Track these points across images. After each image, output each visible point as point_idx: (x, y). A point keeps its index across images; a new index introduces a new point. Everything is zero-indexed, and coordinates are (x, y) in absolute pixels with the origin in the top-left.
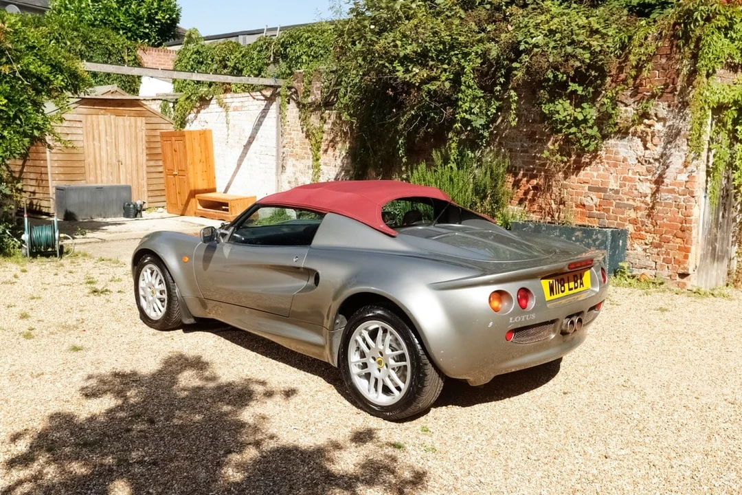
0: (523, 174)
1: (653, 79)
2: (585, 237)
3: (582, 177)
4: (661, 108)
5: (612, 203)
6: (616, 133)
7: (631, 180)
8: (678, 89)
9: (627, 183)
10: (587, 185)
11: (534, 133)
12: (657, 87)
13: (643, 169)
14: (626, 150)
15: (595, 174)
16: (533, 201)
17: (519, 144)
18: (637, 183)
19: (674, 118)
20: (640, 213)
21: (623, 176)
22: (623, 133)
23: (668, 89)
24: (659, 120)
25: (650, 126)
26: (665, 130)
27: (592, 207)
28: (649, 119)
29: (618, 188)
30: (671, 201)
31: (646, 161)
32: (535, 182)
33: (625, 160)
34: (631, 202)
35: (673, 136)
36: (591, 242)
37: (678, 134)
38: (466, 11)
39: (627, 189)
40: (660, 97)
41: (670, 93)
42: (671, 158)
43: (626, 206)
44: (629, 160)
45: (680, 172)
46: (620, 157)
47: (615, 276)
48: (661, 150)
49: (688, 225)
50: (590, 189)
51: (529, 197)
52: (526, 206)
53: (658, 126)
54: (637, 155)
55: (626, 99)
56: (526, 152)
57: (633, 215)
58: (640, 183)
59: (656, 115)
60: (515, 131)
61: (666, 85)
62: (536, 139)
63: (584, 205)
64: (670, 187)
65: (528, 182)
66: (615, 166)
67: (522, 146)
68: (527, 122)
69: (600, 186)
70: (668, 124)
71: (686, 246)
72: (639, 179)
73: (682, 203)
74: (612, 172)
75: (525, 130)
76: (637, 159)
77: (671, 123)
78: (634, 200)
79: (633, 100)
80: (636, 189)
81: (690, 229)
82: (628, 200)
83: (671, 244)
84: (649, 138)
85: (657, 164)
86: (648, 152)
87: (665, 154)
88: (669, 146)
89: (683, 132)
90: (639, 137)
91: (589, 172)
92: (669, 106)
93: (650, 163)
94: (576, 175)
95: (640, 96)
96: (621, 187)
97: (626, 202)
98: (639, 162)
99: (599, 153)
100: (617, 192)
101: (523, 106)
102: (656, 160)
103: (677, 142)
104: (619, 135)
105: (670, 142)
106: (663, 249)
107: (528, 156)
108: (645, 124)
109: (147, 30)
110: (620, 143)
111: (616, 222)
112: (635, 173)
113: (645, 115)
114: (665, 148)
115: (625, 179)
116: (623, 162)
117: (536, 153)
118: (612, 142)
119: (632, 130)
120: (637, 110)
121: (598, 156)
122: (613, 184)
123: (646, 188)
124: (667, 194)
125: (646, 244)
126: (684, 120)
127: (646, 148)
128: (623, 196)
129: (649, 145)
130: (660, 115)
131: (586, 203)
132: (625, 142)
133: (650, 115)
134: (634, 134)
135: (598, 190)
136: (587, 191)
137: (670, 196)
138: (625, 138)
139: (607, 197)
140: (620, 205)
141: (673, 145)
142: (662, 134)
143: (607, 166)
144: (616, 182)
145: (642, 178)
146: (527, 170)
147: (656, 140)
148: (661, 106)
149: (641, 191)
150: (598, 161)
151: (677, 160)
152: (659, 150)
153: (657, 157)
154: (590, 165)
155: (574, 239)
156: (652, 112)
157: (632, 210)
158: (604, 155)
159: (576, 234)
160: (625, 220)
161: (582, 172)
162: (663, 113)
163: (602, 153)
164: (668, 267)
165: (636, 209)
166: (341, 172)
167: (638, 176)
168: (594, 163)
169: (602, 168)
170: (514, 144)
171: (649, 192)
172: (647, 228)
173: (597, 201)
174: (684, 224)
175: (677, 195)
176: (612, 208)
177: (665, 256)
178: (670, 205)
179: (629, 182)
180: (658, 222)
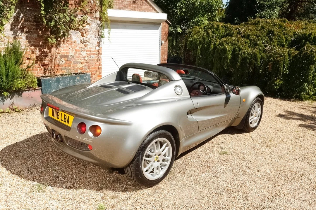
5: (71, 62)
7: (79, 51)
8: (94, 12)
9: (77, 52)
10: (59, 55)
13: (83, 45)
14: (76, 37)
15: (63, 49)
18: (81, 52)
19: (93, 24)
20: (83, 65)
21: (75, 49)
25: (83, 27)
27: (62, 65)
28: (84, 23)
30: (94, 58)
31: (84, 42)
33: (75, 42)
34: (79, 60)
36: (84, 80)
39: (77, 55)
43: (77, 62)
44: (77, 42)
45: (97, 46)
46: (73, 40)
48: (90, 37)
49: (101, 67)
53: (87, 27)
54: (80, 39)
57: (81, 66)
58: (82, 51)
64: (94, 52)
66: (71, 44)
69: (65, 55)
70: (91, 26)
71: (100, 75)
72: (82, 50)
73: (98, 58)
74: (70, 47)
76: (80, 41)
78: (81, 59)
80: (81, 55)
81: (101, 68)
83: (96, 75)
84: (84, 32)
85: (88, 43)
86: (84, 38)
88: (92, 35)
90: (80, 31)
92: (91, 19)
93: (86, 43)
96: (74, 54)
97: (77, 61)
98: (81, 42)
100: (73, 57)
103: (95, 34)
106: (93, 78)
111: (74, 70)
112: (79, 48)
115: (76, 50)
122: (71, 54)
123: (85, 53)
126: (97, 25)
127: (83, 36)
128: (76, 58)
129: (85, 35)
130: (88, 22)
131: (59, 64)
132: (74, 33)
134: (78, 30)
135: (65, 56)
136: (59, 58)
137: (94, 56)
139: (69, 60)
140: (75, 62)
142: (89, 30)
144: (72, 52)
145: (83, 49)
147: (87, 33)
148: (88, 18)
149: (83, 55)
151: (95, 41)
153: (88, 40)
156: (85, 20)
157: (80, 64)
159: (77, 78)
160: (77, 69)
165: (82, 63)
167: (81, 49)
169: (65, 46)
171: (86, 55)
172: (86, 70)
173: (64, 62)
174: (99, 66)
175: (96, 55)
176: (72, 64)
177: (94, 80)
178: (94, 60)
179: (78, 51)
180: (91, 67)
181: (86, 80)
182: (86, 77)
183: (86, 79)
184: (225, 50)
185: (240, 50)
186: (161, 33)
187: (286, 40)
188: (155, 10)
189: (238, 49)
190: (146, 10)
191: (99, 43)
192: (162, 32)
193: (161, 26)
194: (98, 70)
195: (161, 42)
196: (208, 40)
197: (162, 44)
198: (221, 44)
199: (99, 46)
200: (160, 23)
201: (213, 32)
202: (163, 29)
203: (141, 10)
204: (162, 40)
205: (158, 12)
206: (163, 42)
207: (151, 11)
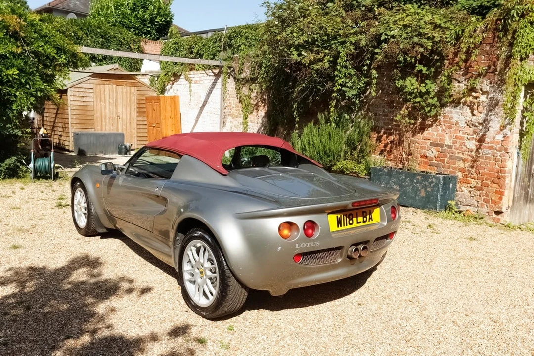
0: (384, 132)
1: (480, 62)
2: (423, 181)
3: (425, 135)
4: (484, 84)
5: (447, 155)
6: (451, 103)
7: (462, 138)
8: (498, 70)
9: (458, 141)
10: (429, 142)
11: (393, 102)
12: (482, 68)
13: (470, 130)
14: (458, 115)
15: (435, 133)
16: (390, 152)
17: (382, 109)
18: (465, 141)
19: (494, 92)
20: (467, 164)
21: (455, 135)
22: (457, 103)
23: (490, 70)
24: (483, 93)
25: (476, 98)
26: (488, 101)
27: (432, 158)
28: (476, 92)
29: (452, 144)
30: (490, 156)
31: (473, 125)
32: (392, 138)
33: (457, 123)
34: (461, 155)
35: (493, 105)
36: (427, 184)
37: (497, 104)
38: (346, 11)
39: (458, 145)
40: (484, 76)
41: (492, 73)
42: (491, 122)
43: (457, 158)
44: (460, 124)
45: (498, 133)
46: (454, 121)
47: (445, 210)
48: (484, 116)
49: (503, 174)
50: (431, 144)
51: (387, 149)
52: (385, 156)
53: (483, 98)
54: (466, 119)
55: (459, 77)
56: (386, 115)
57: (462, 164)
58: (468, 141)
59: (481, 90)
60: (379, 100)
61: (489, 67)
62: (394, 106)
63: (426, 157)
64: (490, 145)
65: (387, 138)
66: (450, 127)
67: (384, 111)
68: (388, 94)
69: (439, 142)
70: (489, 96)
71: (501, 190)
72: (467, 138)
73: (499, 157)
74: (447, 132)
75: (386, 99)
76: (466, 122)
77: (492, 96)
78: (463, 154)
79: (464, 78)
80: (465, 146)
81: (504, 178)
82: (459, 153)
83: (490, 188)
84: (475, 107)
85: (481, 127)
86: (474, 117)
87: (487, 119)
88: (490, 113)
89: (500, 103)
90: (468, 106)
91: (431, 131)
92: (491, 83)
93: (475, 126)
94: (422, 134)
95: (469, 75)
96: (453, 144)
97: (457, 155)
98: (468, 125)
99: (438, 117)
100: (450, 147)
101: (385, 82)
102: (480, 124)
103: (496, 110)
104: (454, 105)
105: (491, 111)
106: (484, 192)
107: (387, 119)
108: (473, 96)
109: (149, 29)
110: (454, 110)
111: (449, 170)
112: (464, 133)
113: (473, 90)
114: (487, 115)
115: (457, 138)
116: (456, 125)
117: (393, 117)
118: (448, 109)
119: (463, 100)
120: (467, 86)
121: (437, 120)
122: (448, 141)
123: (472, 145)
124: (488, 150)
125: (471, 188)
126: (502, 94)
127: (473, 115)
128: (455, 151)
129: (475, 112)
130: (484, 90)
131: (428, 155)
132: (458, 110)
133: (476, 89)
134: (465, 104)
135: (437, 145)
136: (429, 146)
137: (490, 152)
138: (458, 106)
139: (443, 151)
140: (453, 157)
141: (493, 113)
142: (485, 104)
143: (444, 127)
144: (450, 140)
145: (469, 137)
146: (386, 129)
147: (481, 109)
148: (485, 83)
149: (468, 147)
150: (438, 124)
151: (495, 123)
152: (482, 116)
153: (481, 121)
154: (432, 126)
155: (415, 181)
156: (478, 87)
157: (462, 161)
158: (442, 119)
159: (417, 178)
160: (455, 168)
161: (426, 132)
162: (486, 88)
163: (441, 118)
164: (487, 206)
165: (464, 160)
166: (261, 128)
167: (466, 136)
168: (434, 125)
169: (440, 129)
170: (378, 109)
171: (474, 148)
172: (472, 175)
173: (436, 153)
174: (500, 173)
175: (495, 151)
176: (446, 159)
177: (485, 197)
178: (490, 158)
179: (460, 140)
181: (432, 185)
194: (497, 181)
199: (504, 133)
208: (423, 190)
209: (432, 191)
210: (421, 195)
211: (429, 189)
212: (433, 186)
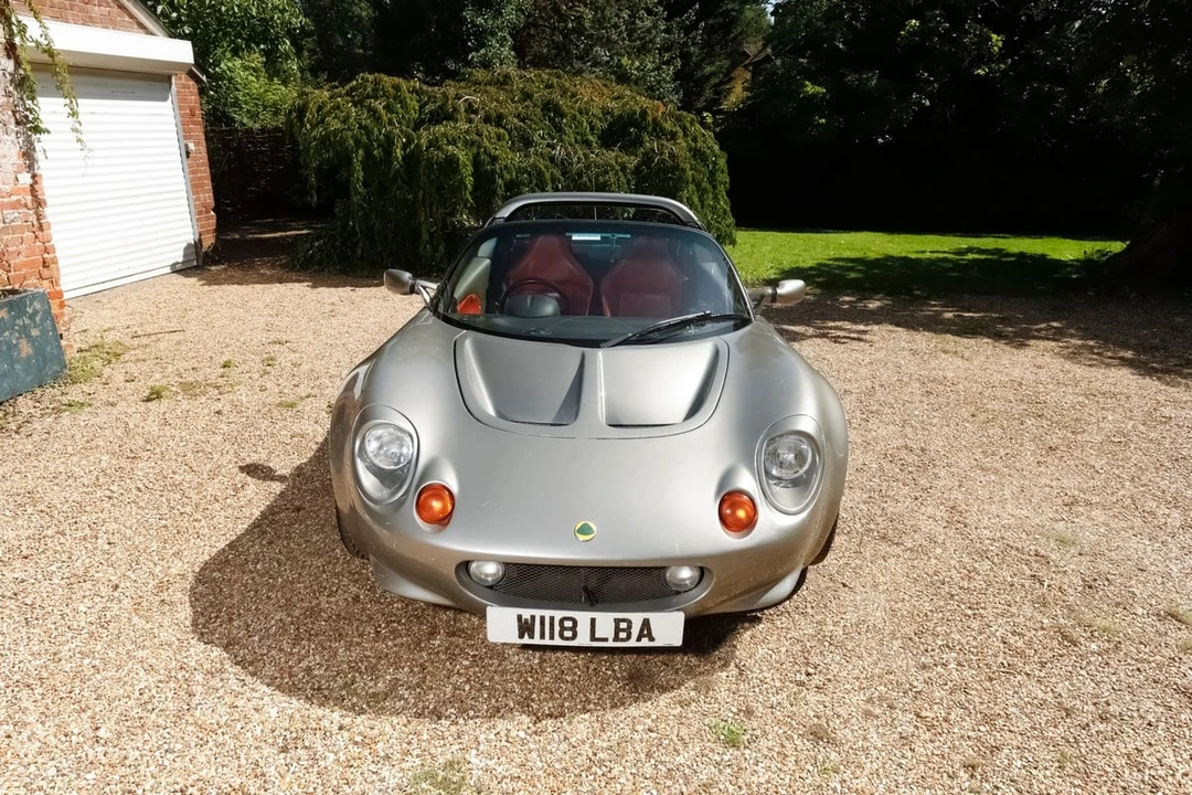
2: (15, 318)
30: (19, 223)
36: (27, 321)
49: (52, 256)
71: (58, 288)
81: (55, 261)
174: (46, 255)
175: (25, 210)
178: (20, 229)
180: (12, 262)
181: (38, 319)
182: (31, 304)
183: (36, 312)
184: (451, 164)
185: (494, 159)
186: (178, 112)
187: (592, 129)
188: (141, 26)
189: (487, 159)
190: (108, 23)
191: (28, 154)
192: (181, 108)
193: (173, 86)
194: (46, 273)
195: (186, 146)
196: (380, 133)
197: (188, 154)
198: (433, 143)
199: (30, 167)
200: (169, 78)
201: (388, 108)
202: (182, 100)
203: (88, 21)
204: (185, 138)
205: (152, 34)
206: (192, 146)
207: (126, 28)
208: (24, 342)
209: (44, 332)
210: (23, 355)
211: (35, 332)
212: (41, 320)
